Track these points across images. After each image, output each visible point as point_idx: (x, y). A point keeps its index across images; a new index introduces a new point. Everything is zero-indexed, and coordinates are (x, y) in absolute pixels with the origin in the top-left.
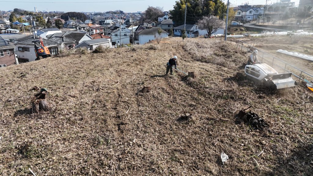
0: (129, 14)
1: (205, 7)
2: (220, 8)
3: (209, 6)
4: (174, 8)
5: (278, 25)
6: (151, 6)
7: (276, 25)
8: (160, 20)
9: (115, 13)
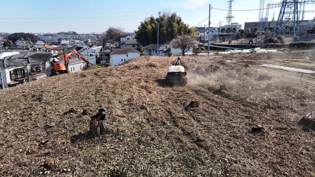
0: (83, 35)
1: (169, 28)
2: (183, 29)
3: (173, 27)
4: (138, 28)
5: (233, 44)
6: (111, 27)
7: (232, 44)
8: (123, 40)
9: (67, 34)
